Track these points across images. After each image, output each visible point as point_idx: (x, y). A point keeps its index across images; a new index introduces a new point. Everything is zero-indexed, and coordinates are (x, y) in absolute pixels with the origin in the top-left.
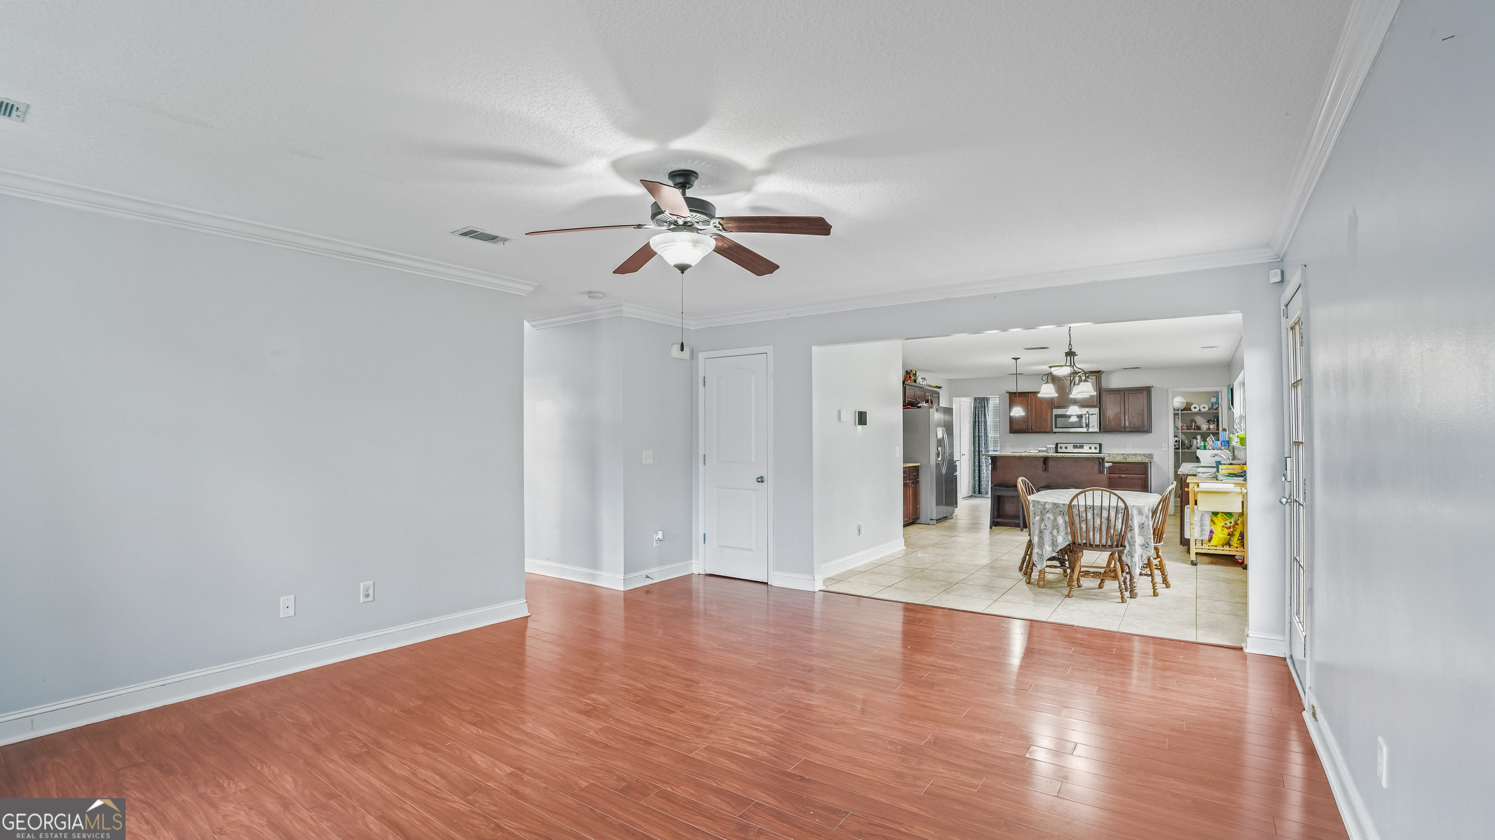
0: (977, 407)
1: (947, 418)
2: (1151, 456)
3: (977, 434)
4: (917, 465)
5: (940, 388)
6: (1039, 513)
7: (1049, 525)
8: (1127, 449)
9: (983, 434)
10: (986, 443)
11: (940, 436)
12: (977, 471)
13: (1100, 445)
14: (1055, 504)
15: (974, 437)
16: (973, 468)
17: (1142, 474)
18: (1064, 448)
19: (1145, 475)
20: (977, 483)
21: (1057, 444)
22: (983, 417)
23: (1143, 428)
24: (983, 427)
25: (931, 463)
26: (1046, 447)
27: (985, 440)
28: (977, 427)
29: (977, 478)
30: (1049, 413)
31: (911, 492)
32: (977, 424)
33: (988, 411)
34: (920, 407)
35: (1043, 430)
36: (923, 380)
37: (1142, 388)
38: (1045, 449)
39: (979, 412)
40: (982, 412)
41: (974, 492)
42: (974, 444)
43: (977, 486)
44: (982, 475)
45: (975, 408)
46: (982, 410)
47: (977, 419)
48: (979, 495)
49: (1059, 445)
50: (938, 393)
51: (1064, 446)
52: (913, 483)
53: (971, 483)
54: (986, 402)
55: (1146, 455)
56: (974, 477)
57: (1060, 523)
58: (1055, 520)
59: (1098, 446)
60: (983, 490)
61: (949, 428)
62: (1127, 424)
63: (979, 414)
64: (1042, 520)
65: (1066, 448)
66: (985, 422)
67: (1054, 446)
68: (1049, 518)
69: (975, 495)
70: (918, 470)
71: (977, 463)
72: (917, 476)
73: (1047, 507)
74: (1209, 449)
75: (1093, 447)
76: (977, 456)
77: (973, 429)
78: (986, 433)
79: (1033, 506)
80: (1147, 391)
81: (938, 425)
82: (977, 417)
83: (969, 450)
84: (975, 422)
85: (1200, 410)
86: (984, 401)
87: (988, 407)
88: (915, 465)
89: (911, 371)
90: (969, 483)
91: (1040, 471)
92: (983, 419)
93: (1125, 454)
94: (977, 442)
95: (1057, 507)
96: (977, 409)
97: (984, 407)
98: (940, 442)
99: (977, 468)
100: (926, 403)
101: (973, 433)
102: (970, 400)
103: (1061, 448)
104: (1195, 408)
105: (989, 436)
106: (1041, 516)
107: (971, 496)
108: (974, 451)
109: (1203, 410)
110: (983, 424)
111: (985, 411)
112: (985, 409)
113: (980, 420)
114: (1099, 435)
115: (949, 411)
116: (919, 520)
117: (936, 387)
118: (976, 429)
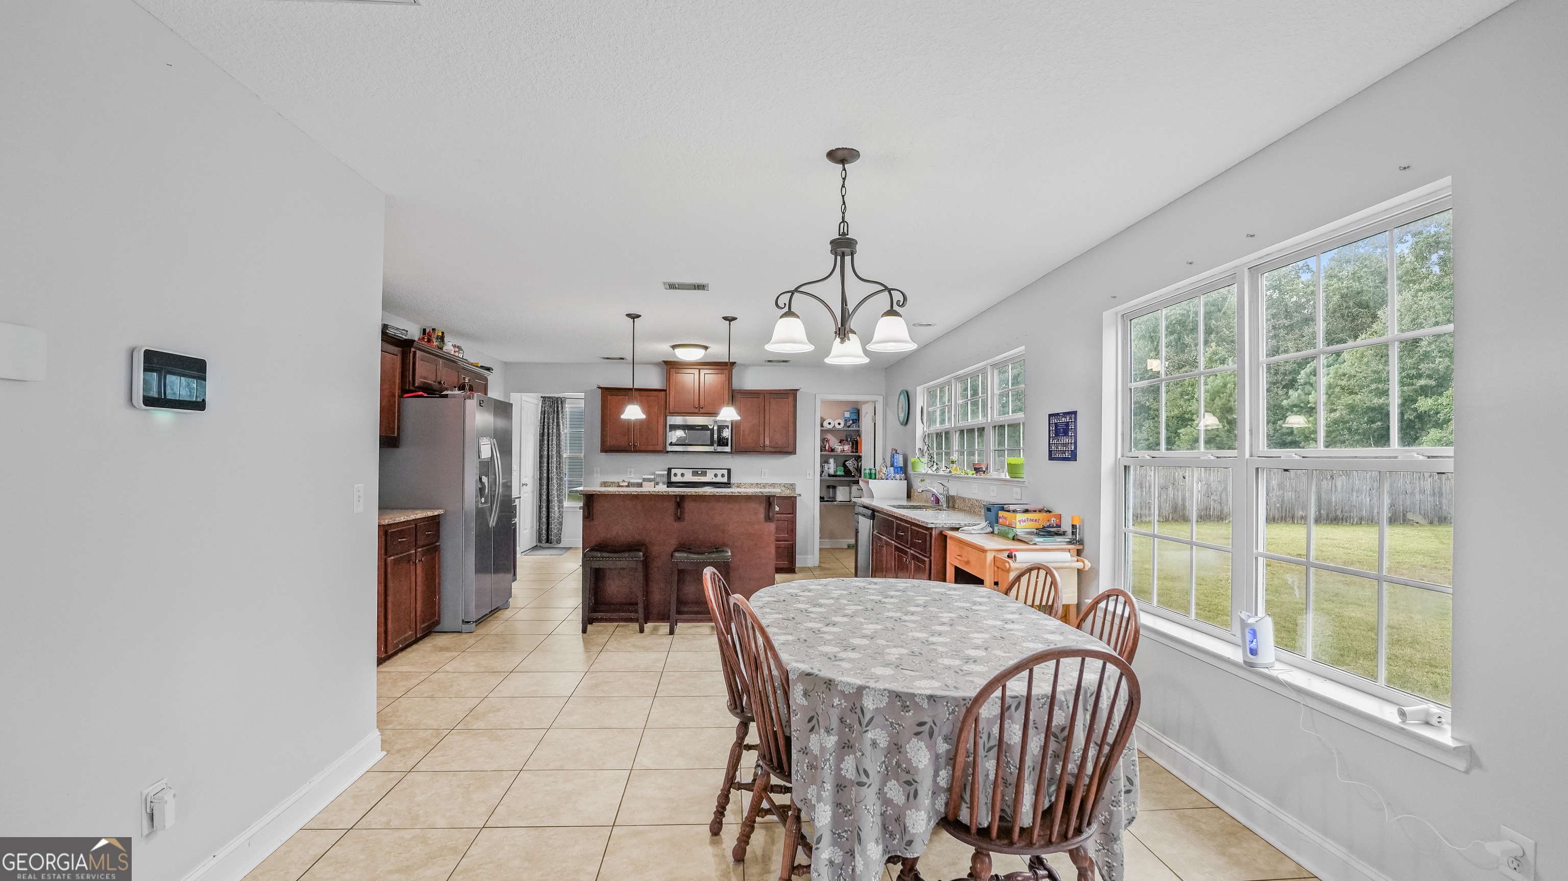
0: (546, 412)
1: (501, 423)
2: (792, 486)
3: (546, 453)
4: (436, 513)
5: (488, 369)
6: (835, 723)
7: (874, 765)
8: (763, 477)
9: (554, 453)
10: (559, 467)
11: (486, 453)
12: (544, 509)
13: (729, 471)
14: (898, 695)
15: (541, 457)
16: (538, 504)
17: (789, 514)
18: (679, 475)
19: (792, 513)
20: (544, 527)
21: (669, 470)
22: (555, 427)
23: (787, 449)
24: (554, 442)
25: (466, 506)
26: (654, 474)
27: (557, 462)
28: (546, 442)
29: (544, 520)
30: (661, 421)
31: (419, 571)
32: (546, 438)
33: (562, 418)
34: (446, 396)
35: (650, 448)
36: (457, 350)
37: (789, 392)
38: (652, 477)
39: (549, 419)
40: (553, 421)
41: (540, 541)
42: (540, 467)
43: (544, 532)
44: (552, 515)
45: (543, 413)
46: (553, 417)
47: (546, 430)
48: (548, 545)
49: (673, 471)
50: (486, 380)
51: (679, 472)
52: (424, 554)
53: (535, 527)
54: (560, 406)
55: (786, 486)
56: (540, 518)
57: (921, 766)
58: (896, 747)
59: (725, 472)
60: (553, 537)
61: (504, 442)
62: (767, 442)
63: (548, 423)
64: (846, 747)
65: (683, 475)
66: (559, 435)
67: (666, 472)
68: (874, 744)
69: (541, 545)
70: (439, 523)
71: (544, 497)
72: (437, 536)
73: (869, 704)
74: (882, 479)
75: (719, 472)
76: (545, 487)
77: (540, 446)
78: (559, 452)
79: (806, 694)
80: (792, 394)
81: (482, 434)
82: (546, 427)
83: (534, 477)
84: (542, 435)
85: (834, 426)
86: (557, 403)
87: (562, 412)
88: (430, 513)
89: (434, 330)
90: (532, 527)
91: (669, 519)
92: (555, 431)
93: (760, 484)
94: (545, 464)
95: (905, 708)
96: (546, 415)
97: (558, 412)
98: (486, 467)
99: (544, 505)
100: (459, 390)
101: (540, 451)
102: (535, 401)
103: (675, 475)
104: (829, 424)
105: (565, 455)
106: (841, 734)
107: (535, 548)
108: (541, 479)
109: (838, 427)
110: (555, 438)
111: (558, 418)
112: (558, 415)
113: (550, 431)
114: (730, 456)
115: (503, 409)
116: (439, 626)
117: (482, 367)
118: (543, 445)
